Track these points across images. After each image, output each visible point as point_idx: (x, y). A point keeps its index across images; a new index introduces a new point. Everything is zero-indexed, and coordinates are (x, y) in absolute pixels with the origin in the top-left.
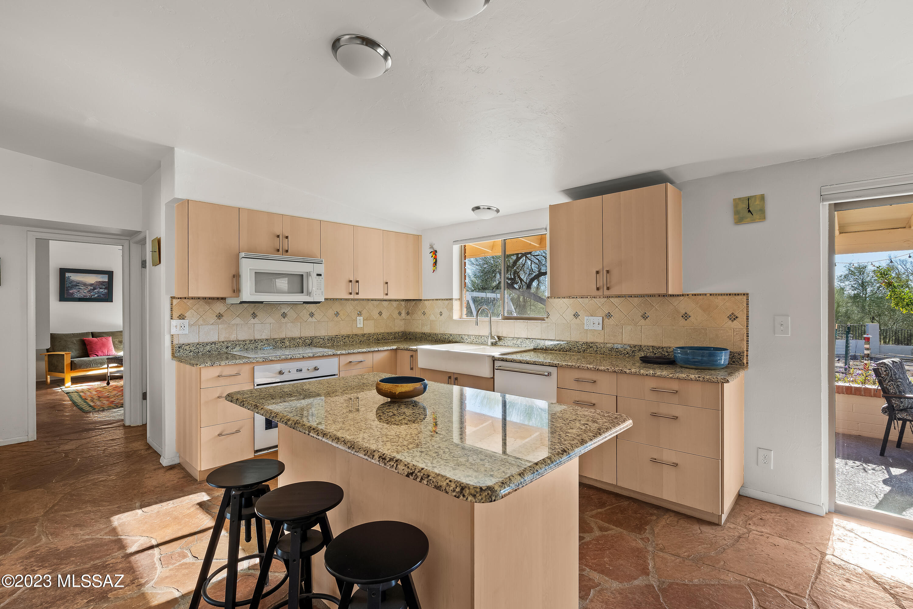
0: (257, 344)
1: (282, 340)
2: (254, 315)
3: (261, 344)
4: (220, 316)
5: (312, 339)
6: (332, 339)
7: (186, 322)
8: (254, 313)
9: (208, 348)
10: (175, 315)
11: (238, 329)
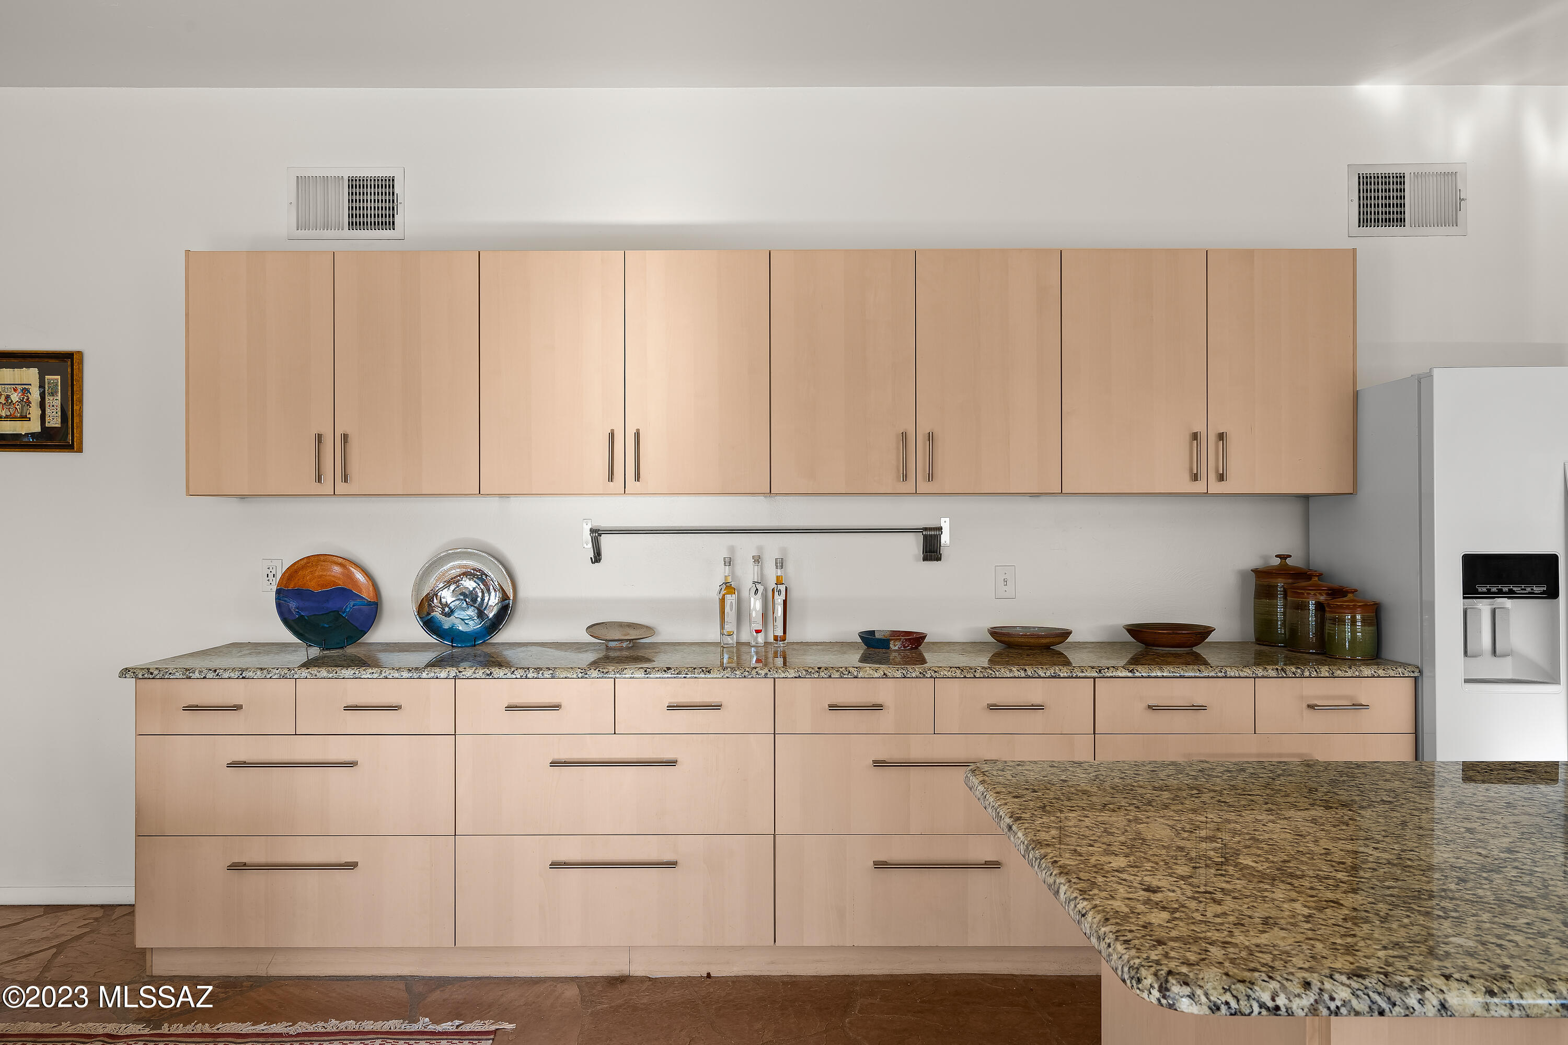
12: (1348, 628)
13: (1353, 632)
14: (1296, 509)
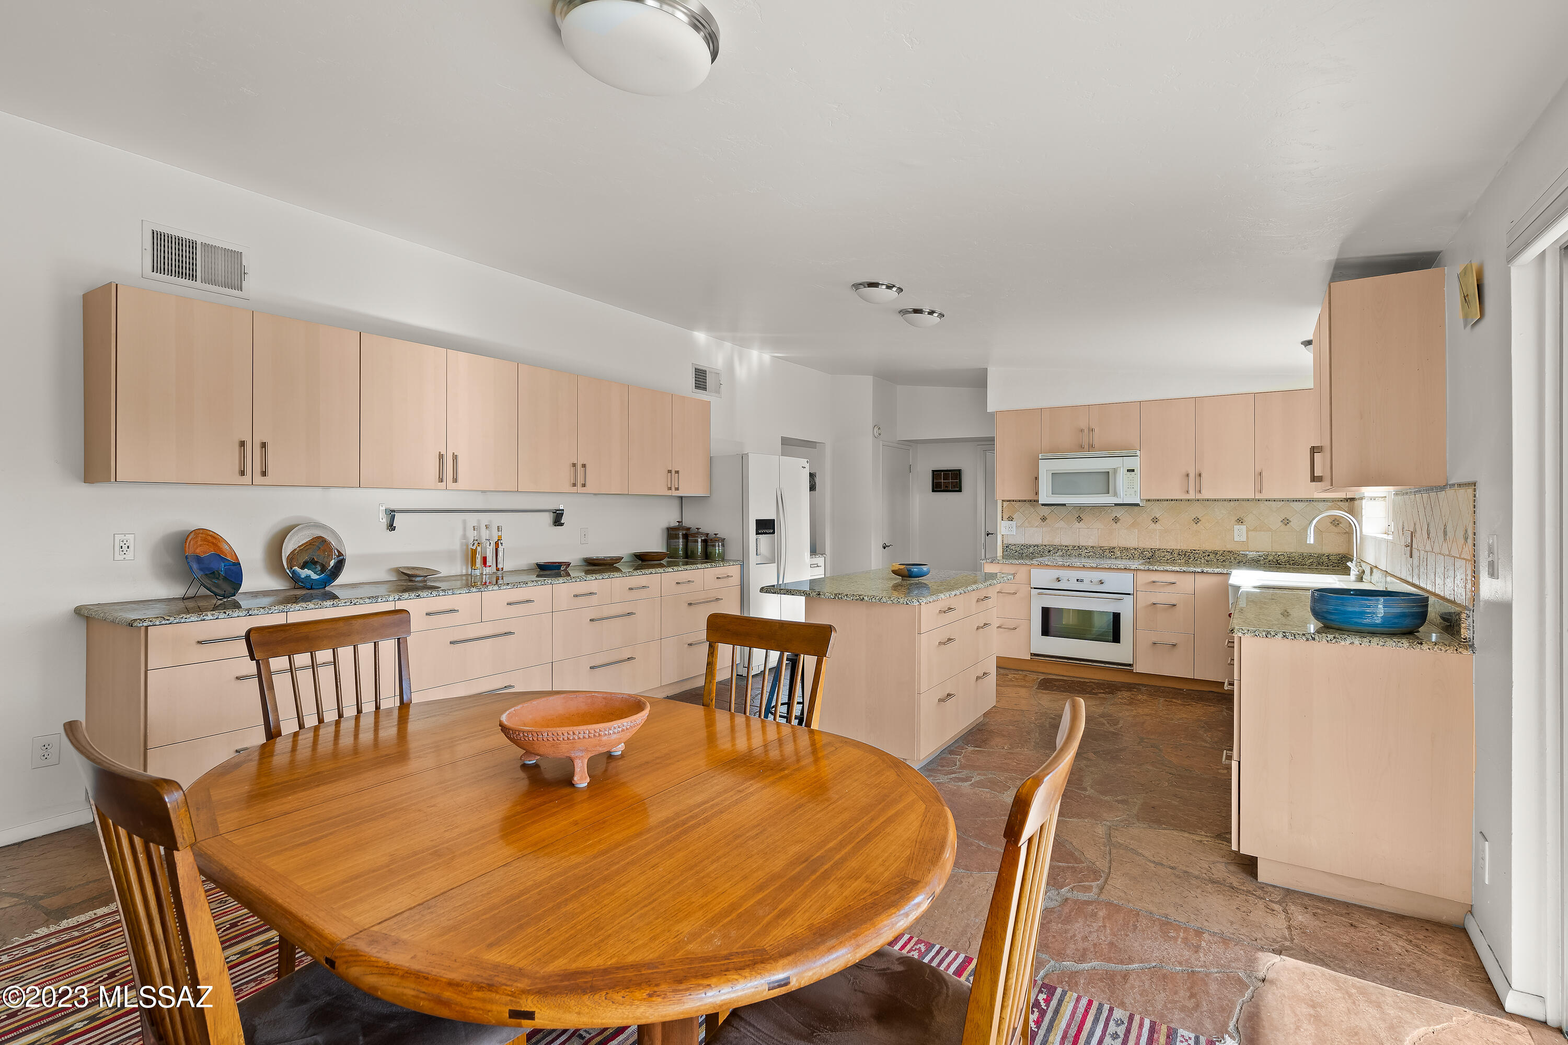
0: (1081, 551)
1: (1112, 550)
2: (1080, 519)
3: (1086, 551)
4: (1044, 519)
5: (1154, 551)
6: (1185, 555)
7: (1013, 523)
8: (1079, 516)
9: (1031, 550)
10: (1005, 517)
11: (1062, 533)
12: (717, 548)
13: (719, 550)
14: (676, 503)
